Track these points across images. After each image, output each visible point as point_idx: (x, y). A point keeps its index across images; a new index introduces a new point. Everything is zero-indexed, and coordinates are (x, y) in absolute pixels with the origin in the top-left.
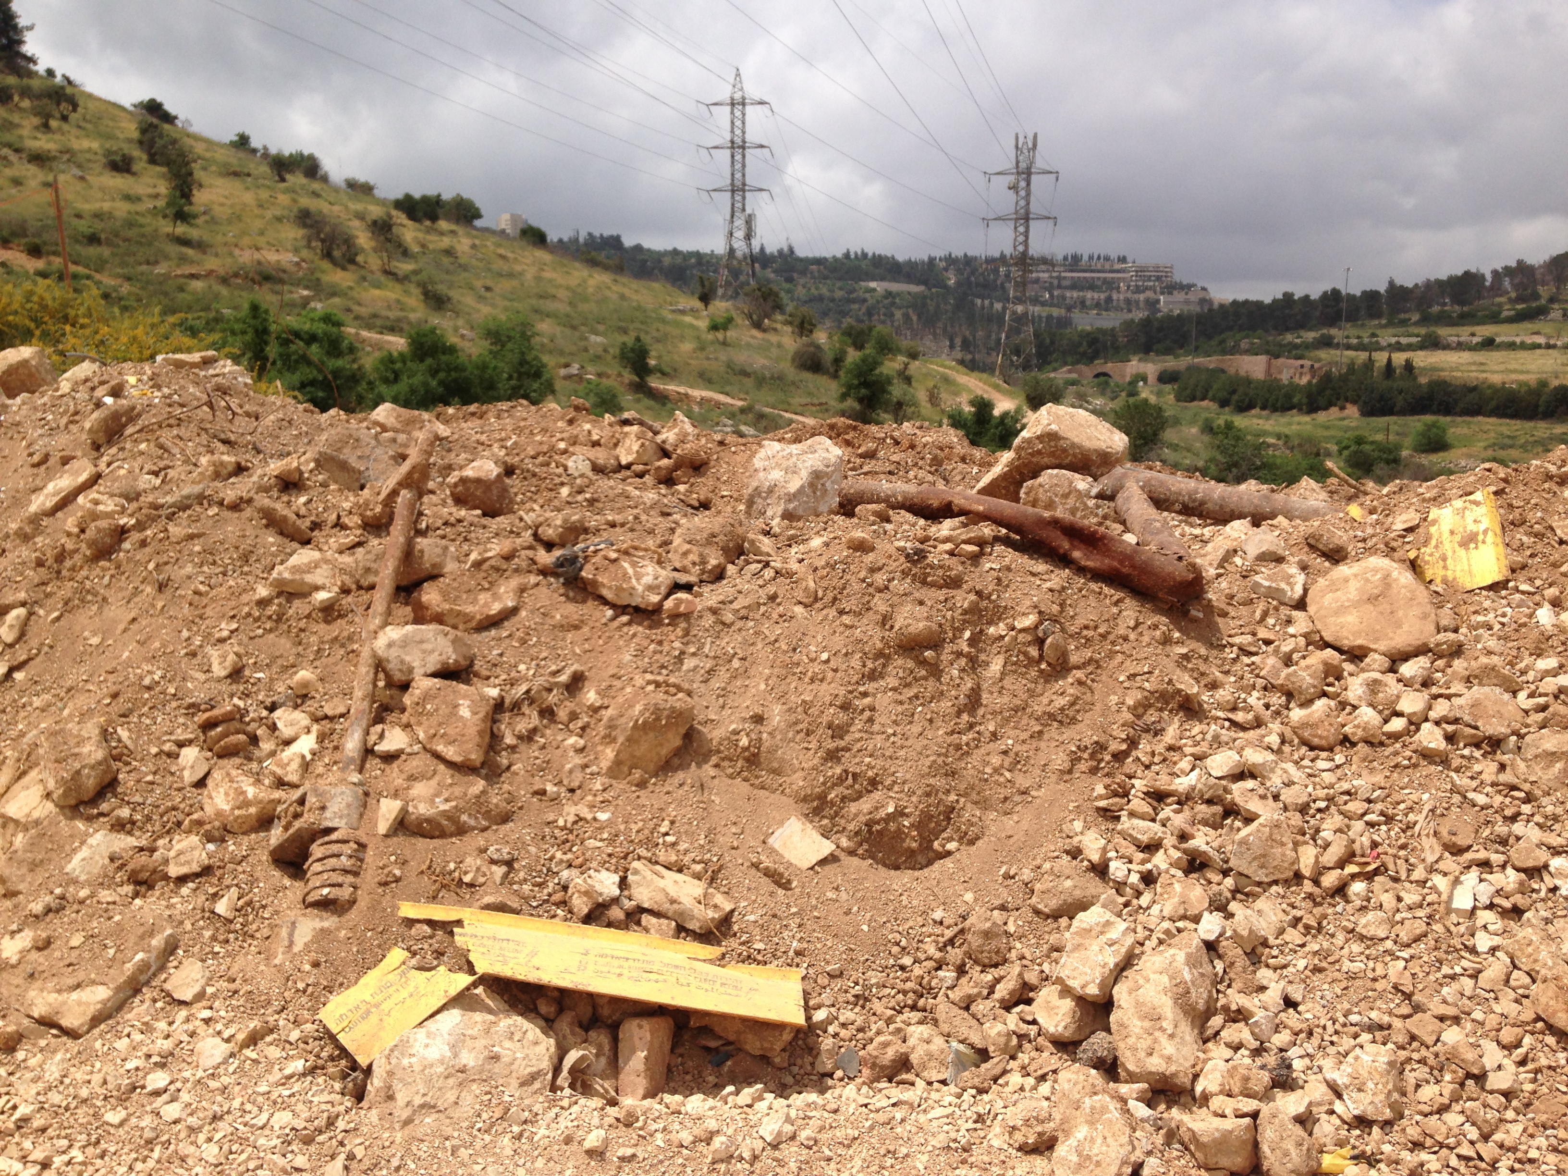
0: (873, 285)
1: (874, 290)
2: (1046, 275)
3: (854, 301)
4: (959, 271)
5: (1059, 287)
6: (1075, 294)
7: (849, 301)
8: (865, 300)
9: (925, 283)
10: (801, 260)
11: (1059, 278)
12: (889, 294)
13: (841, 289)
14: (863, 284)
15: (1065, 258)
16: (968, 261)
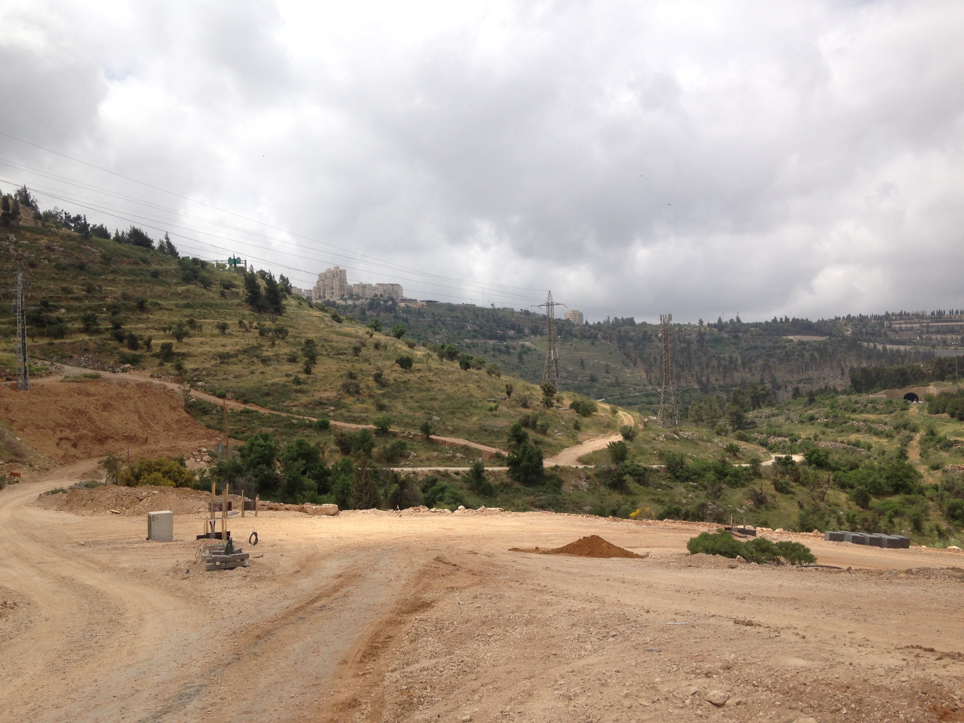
0: (791, 337)
1: (792, 340)
2: (918, 325)
3: (778, 348)
4: (855, 326)
5: (928, 332)
6: (939, 337)
7: (774, 348)
8: (785, 347)
9: (830, 334)
10: (745, 325)
11: (928, 327)
12: (801, 343)
13: (769, 341)
14: (784, 337)
15: (933, 314)
16: (862, 319)
